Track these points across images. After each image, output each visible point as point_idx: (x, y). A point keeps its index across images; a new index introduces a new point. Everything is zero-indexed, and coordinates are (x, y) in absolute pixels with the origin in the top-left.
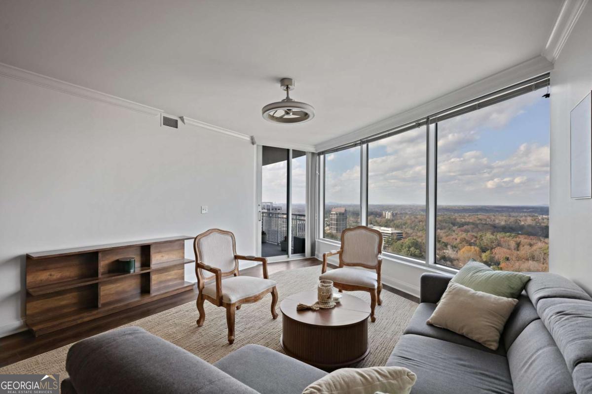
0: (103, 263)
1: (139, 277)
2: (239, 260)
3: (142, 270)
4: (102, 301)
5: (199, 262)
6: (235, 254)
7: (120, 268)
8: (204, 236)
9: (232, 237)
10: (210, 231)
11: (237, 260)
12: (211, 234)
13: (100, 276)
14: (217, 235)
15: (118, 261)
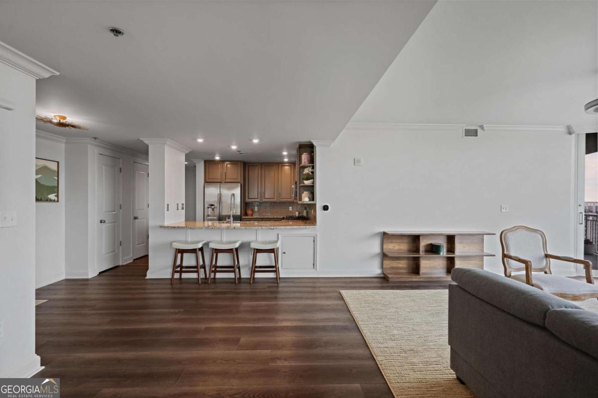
0: (423, 243)
1: (445, 259)
2: (551, 259)
3: (448, 254)
4: (422, 271)
5: (505, 253)
6: (546, 253)
7: (433, 249)
8: (511, 231)
9: (541, 235)
10: (516, 228)
11: (548, 259)
12: (518, 231)
13: (421, 253)
14: (525, 232)
15: (431, 245)
